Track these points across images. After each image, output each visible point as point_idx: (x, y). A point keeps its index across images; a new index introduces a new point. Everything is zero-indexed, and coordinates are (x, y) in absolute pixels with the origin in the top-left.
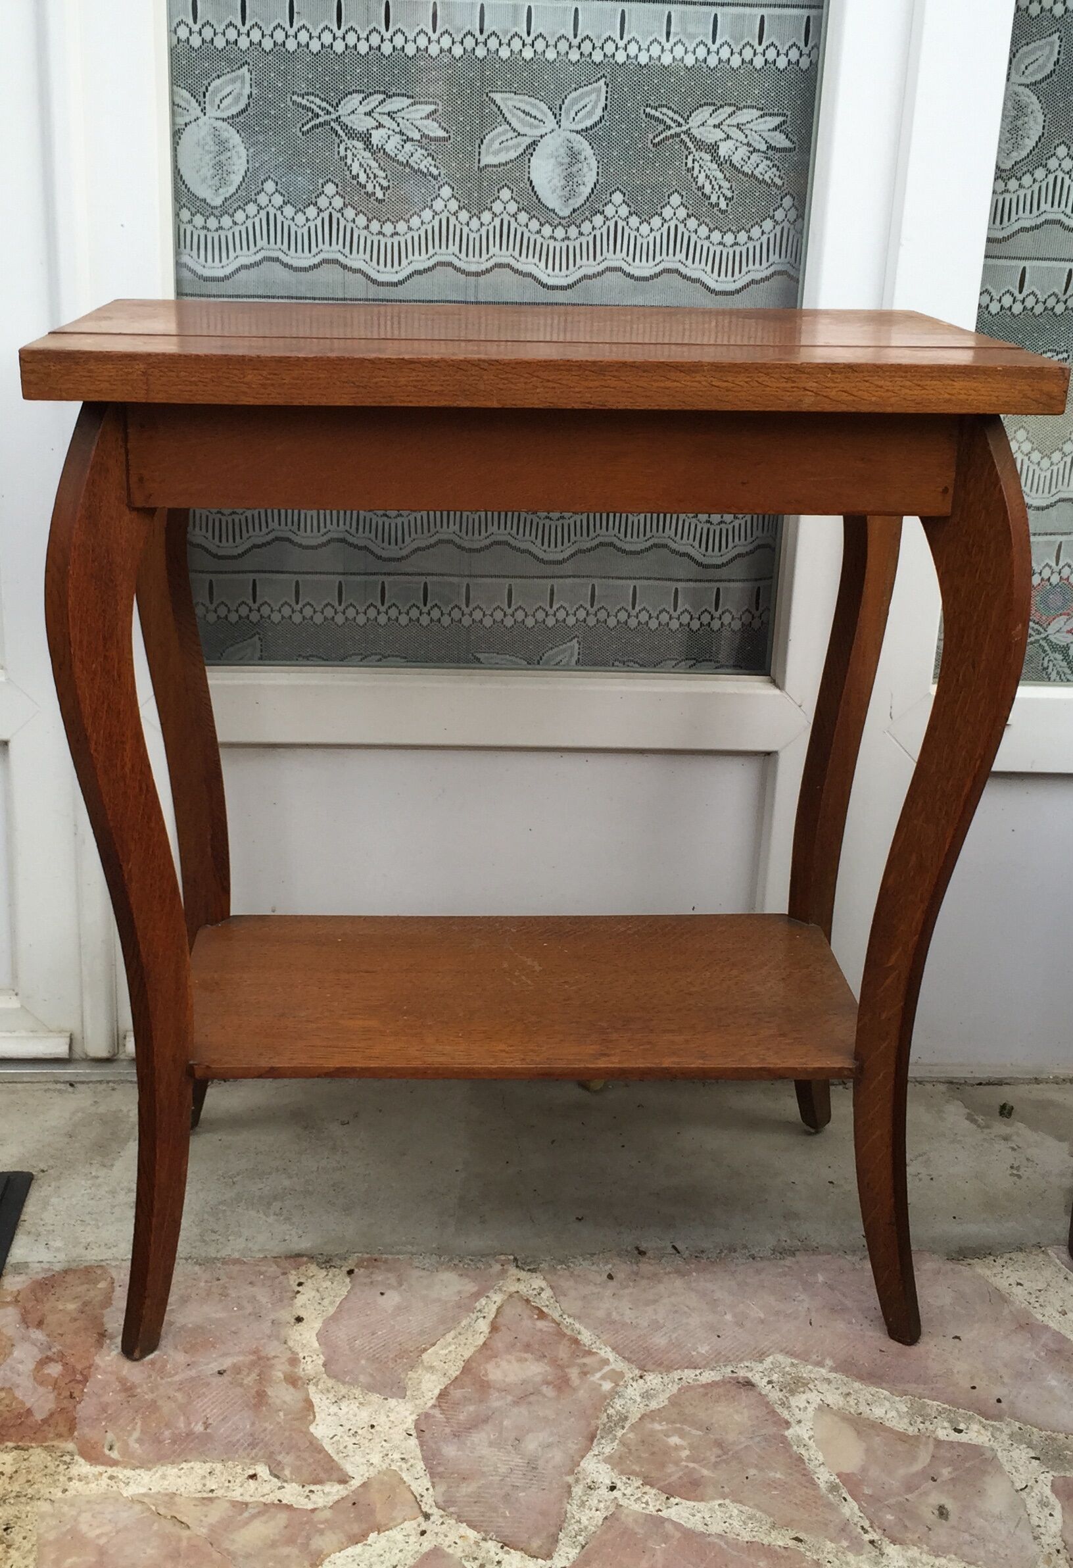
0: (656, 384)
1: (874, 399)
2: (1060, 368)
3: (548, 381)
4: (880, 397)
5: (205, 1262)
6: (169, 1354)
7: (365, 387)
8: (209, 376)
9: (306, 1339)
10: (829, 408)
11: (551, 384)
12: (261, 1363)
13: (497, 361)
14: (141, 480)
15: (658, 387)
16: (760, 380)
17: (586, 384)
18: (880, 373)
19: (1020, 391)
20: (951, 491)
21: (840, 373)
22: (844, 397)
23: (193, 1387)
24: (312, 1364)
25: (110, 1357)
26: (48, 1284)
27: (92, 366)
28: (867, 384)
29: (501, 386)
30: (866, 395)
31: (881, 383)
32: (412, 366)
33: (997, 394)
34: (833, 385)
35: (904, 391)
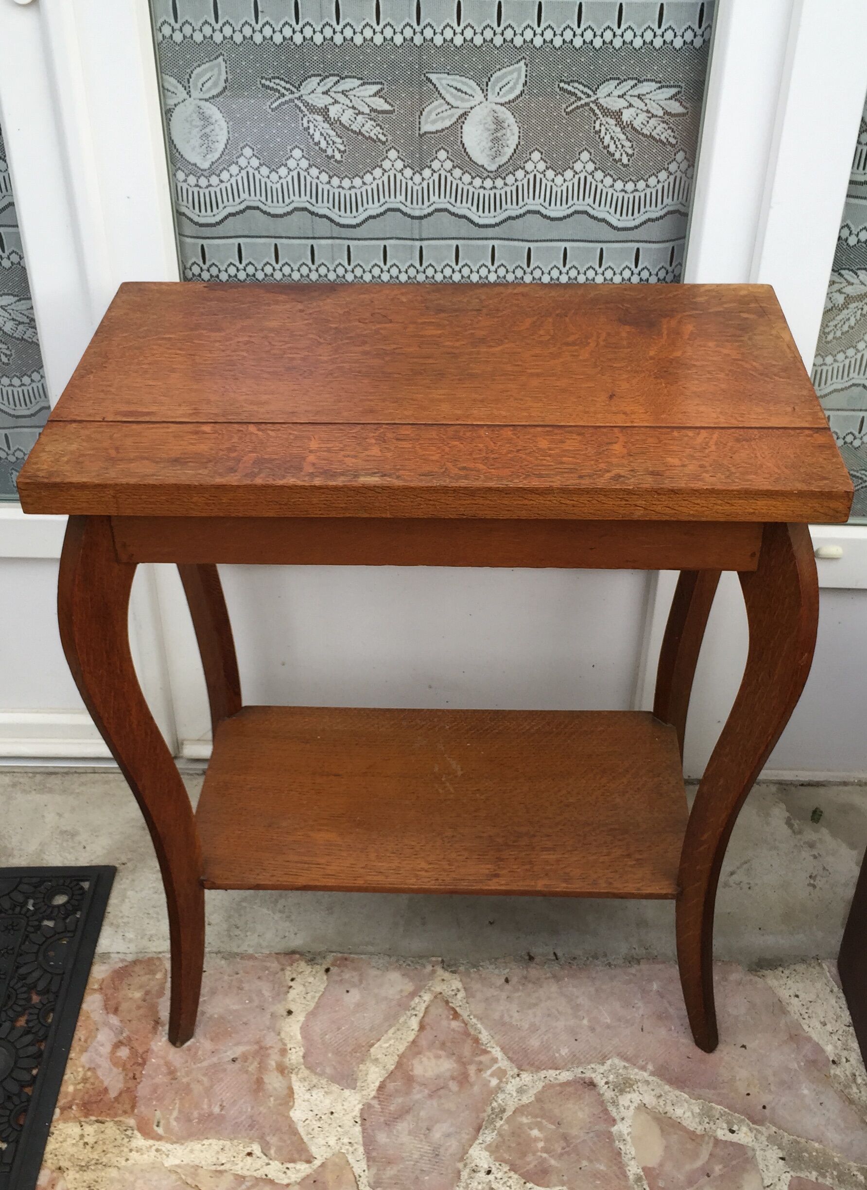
0: (515, 503)
1: (691, 512)
2: (846, 492)
3: (430, 500)
4: (697, 511)
5: (230, 956)
6: (200, 1041)
7: (286, 504)
8: (164, 498)
9: (293, 1029)
10: (655, 518)
11: (431, 502)
12: (261, 1051)
13: (388, 487)
14: (124, 545)
15: (517, 504)
16: (599, 499)
17: (459, 502)
18: (697, 494)
19: (812, 507)
20: (758, 555)
21: (665, 495)
22: (668, 511)
23: (215, 1071)
24: (295, 1056)
25: (160, 1042)
26: (123, 974)
27: (73, 492)
28: (687, 502)
29: (392, 504)
30: (685, 510)
31: (698, 501)
32: (322, 491)
33: (791, 509)
34: (658, 503)
35: (716, 507)
